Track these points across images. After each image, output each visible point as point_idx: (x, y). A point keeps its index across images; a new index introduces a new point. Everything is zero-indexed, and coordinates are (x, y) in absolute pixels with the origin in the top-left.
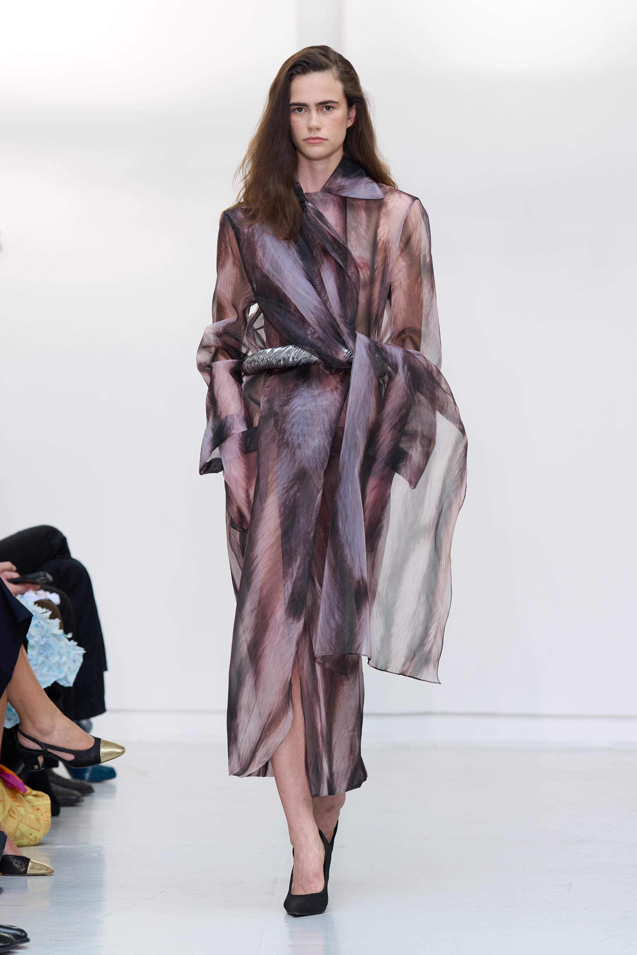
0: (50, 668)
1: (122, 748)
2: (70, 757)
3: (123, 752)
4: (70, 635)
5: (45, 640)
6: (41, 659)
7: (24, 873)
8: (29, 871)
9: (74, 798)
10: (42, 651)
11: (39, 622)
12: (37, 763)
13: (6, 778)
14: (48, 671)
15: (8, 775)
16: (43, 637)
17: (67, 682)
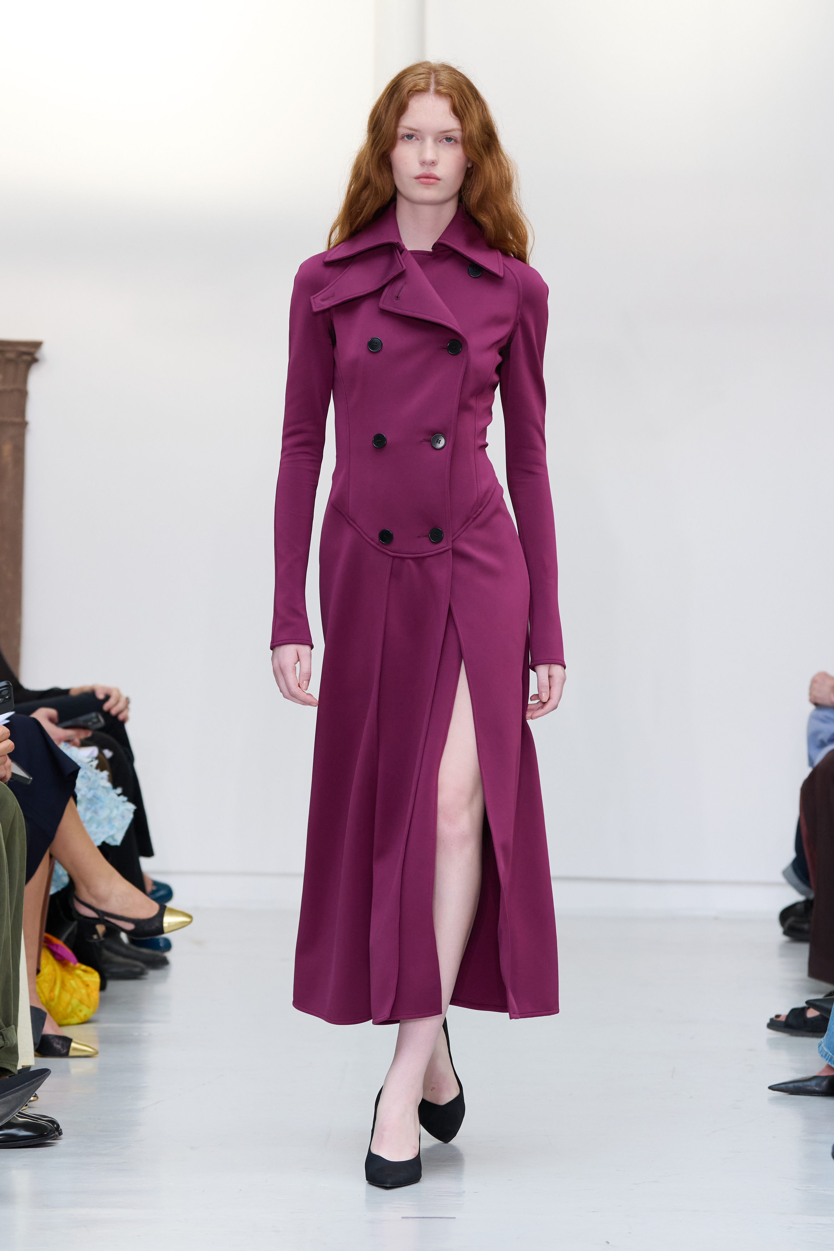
0: (99, 824)
1: (190, 917)
2: (130, 927)
3: (190, 922)
4: (119, 790)
5: (92, 792)
6: (89, 815)
7: (66, 1055)
8: (72, 1053)
9: (137, 970)
10: (89, 806)
11: (86, 773)
12: (96, 932)
13: (55, 949)
14: (97, 828)
15: (57, 946)
16: (90, 789)
17: (114, 840)
